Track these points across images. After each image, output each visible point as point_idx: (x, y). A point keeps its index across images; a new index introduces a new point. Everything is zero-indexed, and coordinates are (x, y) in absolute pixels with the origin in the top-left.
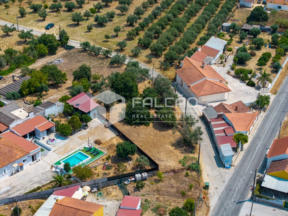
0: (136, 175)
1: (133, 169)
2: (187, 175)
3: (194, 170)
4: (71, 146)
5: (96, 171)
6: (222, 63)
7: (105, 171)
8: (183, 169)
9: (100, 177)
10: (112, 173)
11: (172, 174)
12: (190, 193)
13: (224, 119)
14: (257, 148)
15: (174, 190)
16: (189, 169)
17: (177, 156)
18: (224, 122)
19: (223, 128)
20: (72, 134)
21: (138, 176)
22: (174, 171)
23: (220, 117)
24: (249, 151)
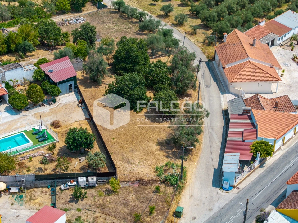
0: (80, 179)
1: (83, 168)
2: (157, 191)
3: (172, 185)
4: (18, 125)
5: (29, 164)
6: (291, 45)
7: (42, 166)
8: (156, 181)
9: (30, 173)
10: (49, 169)
11: (136, 185)
12: (148, 219)
13: (250, 118)
14: (287, 167)
15: (126, 210)
16: (165, 182)
17: (157, 160)
18: (248, 121)
19: (242, 130)
20: (27, 109)
21: (82, 180)
22: (140, 181)
23: (247, 114)
24: (272, 169)
